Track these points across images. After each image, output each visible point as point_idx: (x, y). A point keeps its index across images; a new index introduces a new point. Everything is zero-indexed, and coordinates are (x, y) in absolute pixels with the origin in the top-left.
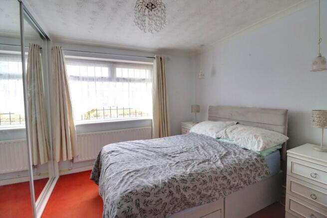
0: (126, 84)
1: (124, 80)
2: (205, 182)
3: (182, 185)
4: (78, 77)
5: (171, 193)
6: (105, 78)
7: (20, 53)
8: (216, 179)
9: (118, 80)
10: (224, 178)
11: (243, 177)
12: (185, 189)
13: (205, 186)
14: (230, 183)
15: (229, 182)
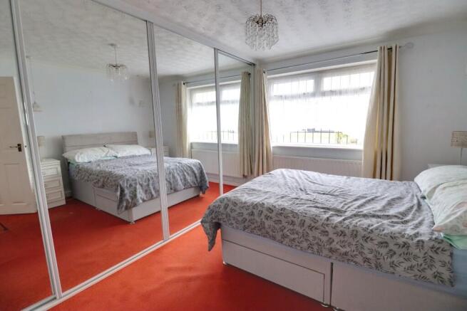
0: (335, 98)
1: (332, 93)
2: (293, 223)
3: (265, 212)
4: (281, 96)
5: (252, 214)
6: (308, 93)
7: (214, 84)
8: (311, 228)
9: (324, 94)
10: (325, 233)
11: (366, 251)
12: (267, 217)
13: (291, 227)
14: (331, 243)
15: (331, 241)
